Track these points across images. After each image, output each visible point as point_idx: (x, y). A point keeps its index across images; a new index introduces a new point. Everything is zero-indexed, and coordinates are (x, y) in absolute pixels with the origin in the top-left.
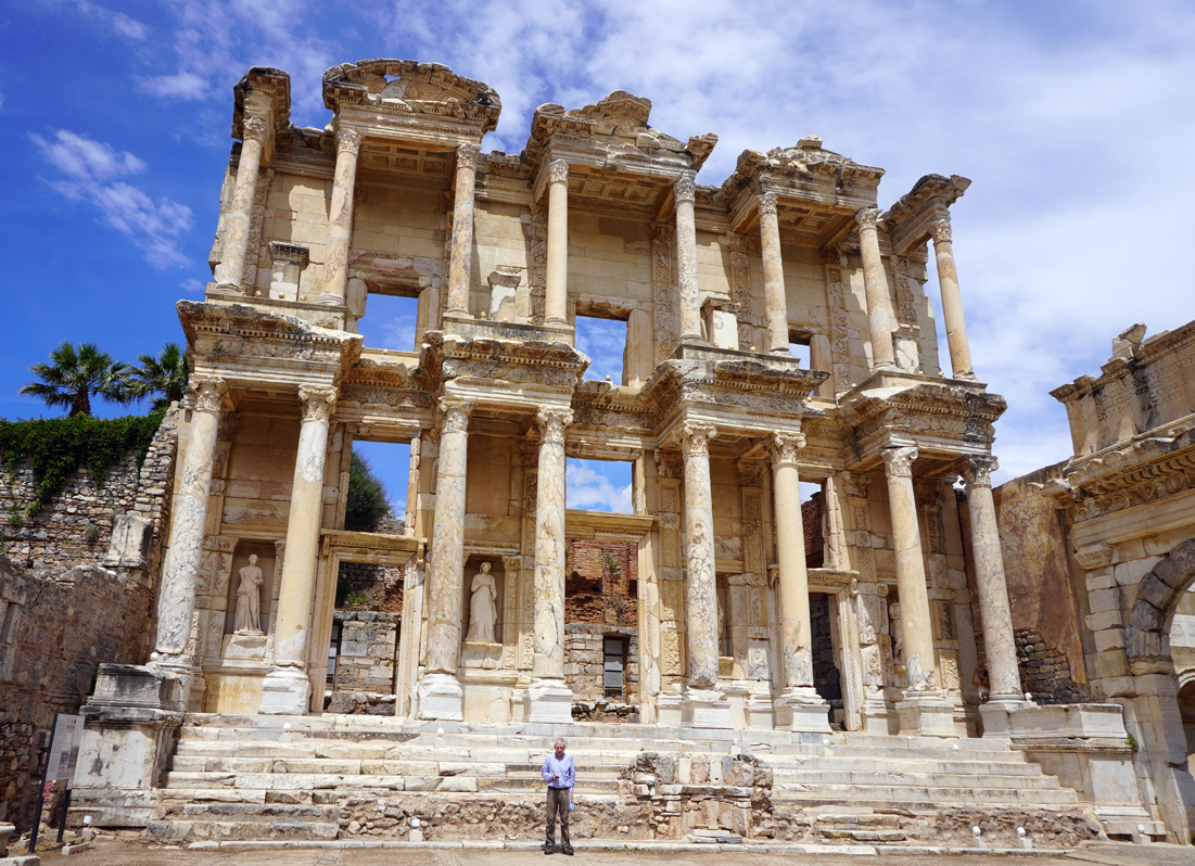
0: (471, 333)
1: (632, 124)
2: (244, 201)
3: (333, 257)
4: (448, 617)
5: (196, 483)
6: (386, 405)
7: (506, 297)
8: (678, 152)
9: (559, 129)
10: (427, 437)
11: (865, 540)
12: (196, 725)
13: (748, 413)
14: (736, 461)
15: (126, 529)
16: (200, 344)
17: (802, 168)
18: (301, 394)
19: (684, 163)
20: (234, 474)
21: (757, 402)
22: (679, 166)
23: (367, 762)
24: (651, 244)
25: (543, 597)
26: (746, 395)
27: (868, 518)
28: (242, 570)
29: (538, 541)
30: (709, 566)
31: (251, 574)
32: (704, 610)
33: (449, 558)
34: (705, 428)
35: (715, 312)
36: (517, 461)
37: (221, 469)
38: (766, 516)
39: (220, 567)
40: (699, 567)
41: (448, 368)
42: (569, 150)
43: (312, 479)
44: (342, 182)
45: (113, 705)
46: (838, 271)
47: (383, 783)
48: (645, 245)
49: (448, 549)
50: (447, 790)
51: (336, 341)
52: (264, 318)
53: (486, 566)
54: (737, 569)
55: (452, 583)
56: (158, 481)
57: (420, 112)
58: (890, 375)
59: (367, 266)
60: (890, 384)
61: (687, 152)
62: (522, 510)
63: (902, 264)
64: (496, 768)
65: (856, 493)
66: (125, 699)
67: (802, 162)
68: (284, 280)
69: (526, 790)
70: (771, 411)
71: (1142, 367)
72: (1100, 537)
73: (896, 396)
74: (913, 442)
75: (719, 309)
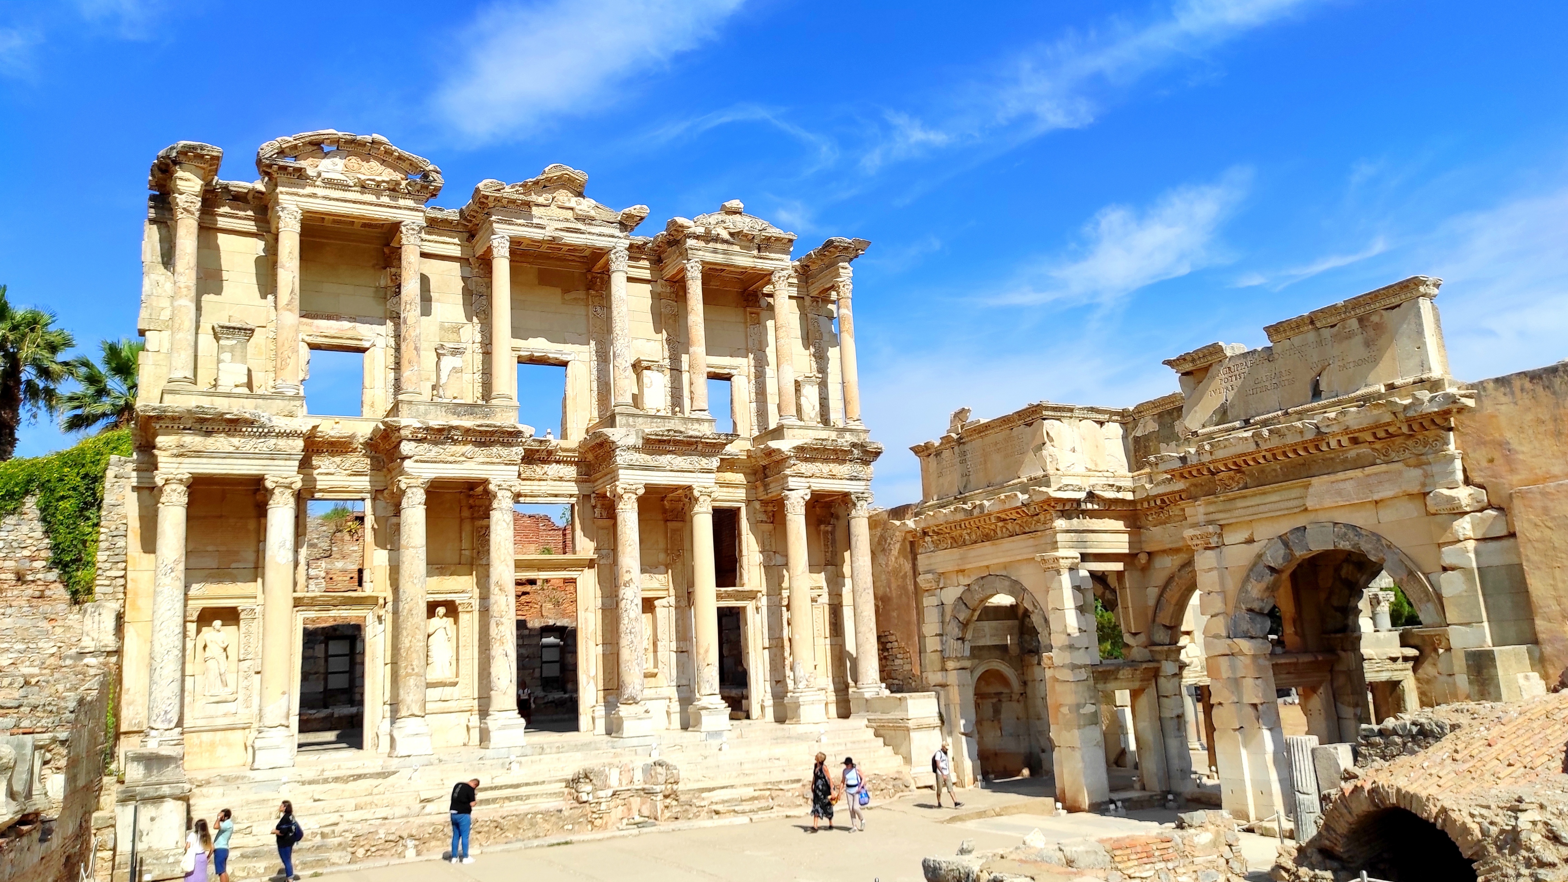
0: (426, 414)
1: (570, 195)
2: (187, 287)
3: (286, 344)
4: (416, 670)
5: (173, 574)
6: (338, 470)
7: (454, 368)
8: (612, 222)
9: (500, 204)
10: (379, 496)
11: (770, 560)
13: (671, 471)
14: (663, 499)
15: (97, 618)
16: (161, 440)
17: (725, 235)
18: (268, 484)
19: (618, 233)
21: (680, 461)
22: (613, 236)
23: (359, 800)
24: (588, 294)
25: (498, 644)
26: (669, 456)
27: (773, 541)
28: (207, 637)
29: (492, 597)
30: (637, 605)
31: (217, 639)
32: (632, 642)
33: (416, 620)
34: (634, 487)
35: (645, 371)
36: (466, 513)
38: (687, 546)
39: (186, 635)
40: (628, 607)
41: (406, 448)
42: (509, 224)
43: (284, 561)
44: (287, 265)
45: (144, 785)
46: (758, 314)
47: (377, 816)
48: (581, 294)
49: (414, 612)
50: (429, 814)
51: (299, 432)
52: (228, 416)
53: (441, 610)
54: (662, 594)
55: (419, 641)
57: (363, 187)
58: (791, 427)
59: (306, 328)
60: (791, 435)
61: (621, 223)
62: (473, 558)
63: (815, 303)
65: (765, 519)
66: (154, 779)
67: (725, 228)
68: (233, 360)
69: (492, 806)
70: (691, 467)
71: (964, 443)
72: (932, 567)
73: (794, 448)
74: (808, 485)
75: (648, 368)
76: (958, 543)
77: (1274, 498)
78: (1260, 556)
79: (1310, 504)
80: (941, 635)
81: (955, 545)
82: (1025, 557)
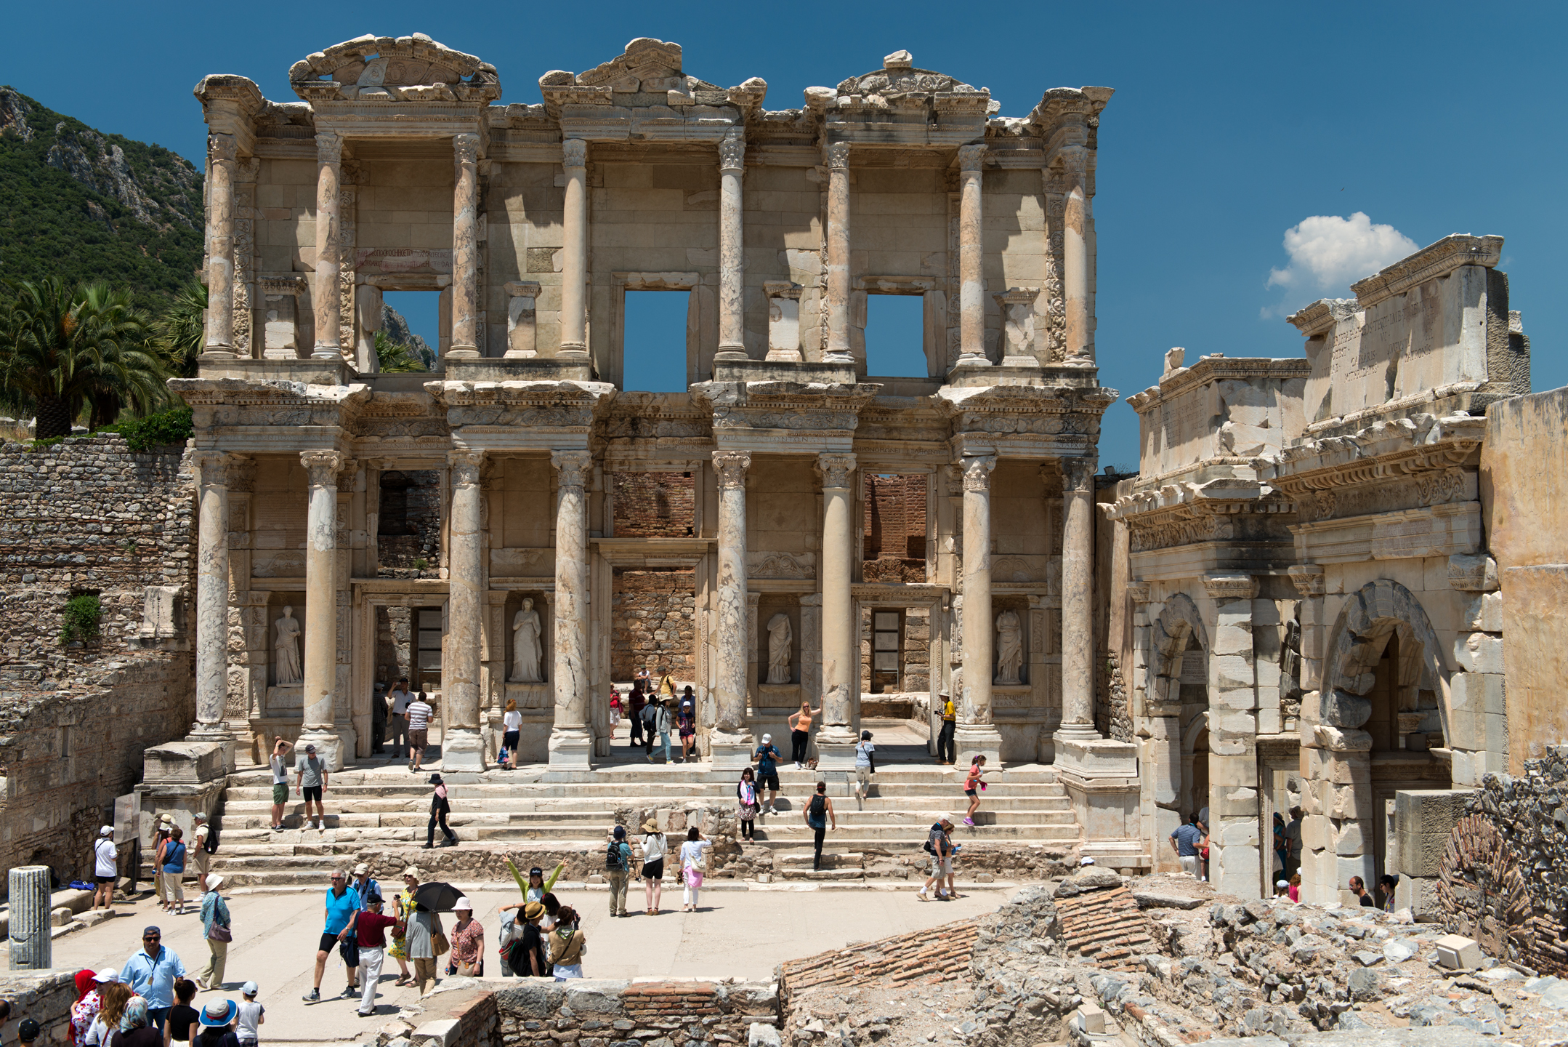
0: (474, 378)
1: (662, 75)
2: (222, 243)
4: (464, 676)
5: (213, 562)
6: (407, 438)
7: (524, 311)
8: (719, 106)
9: (568, 100)
12: (239, 785)
13: (789, 435)
15: (157, 601)
17: (883, 103)
18: (304, 462)
19: (727, 121)
20: (258, 525)
21: (800, 421)
22: (720, 124)
23: (386, 816)
25: (560, 650)
26: (786, 416)
28: (278, 622)
31: (286, 626)
34: (737, 458)
37: (244, 521)
39: (256, 621)
40: (726, 609)
41: (453, 417)
43: (323, 548)
45: (160, 783)
47: (396, 835)
48: (710, 196)
49: (462, 609)
51: (333, 401)
52: (256, 390)
53: (527, 604)
54: (809, 589)
56: (181, 544)
59: (374, 269)
60: (969, 382)
61: (729, 104)
63: (1057, 178)
64: (499, 817)
66: (169, 777)
67: (883, 95)
68: (279, 318)
70: (818, 430)
71: (1166, 402)
72: (1140, 573)
73: (969, 400)
74: (992, 449)
75: (776, 295)
76: (1156, 543)
77: (1350, 538)
78: (1343, 616)
79: (1374, 552)
80: (1145, 667)
81: (1154, 545)
82: (1196, 574)
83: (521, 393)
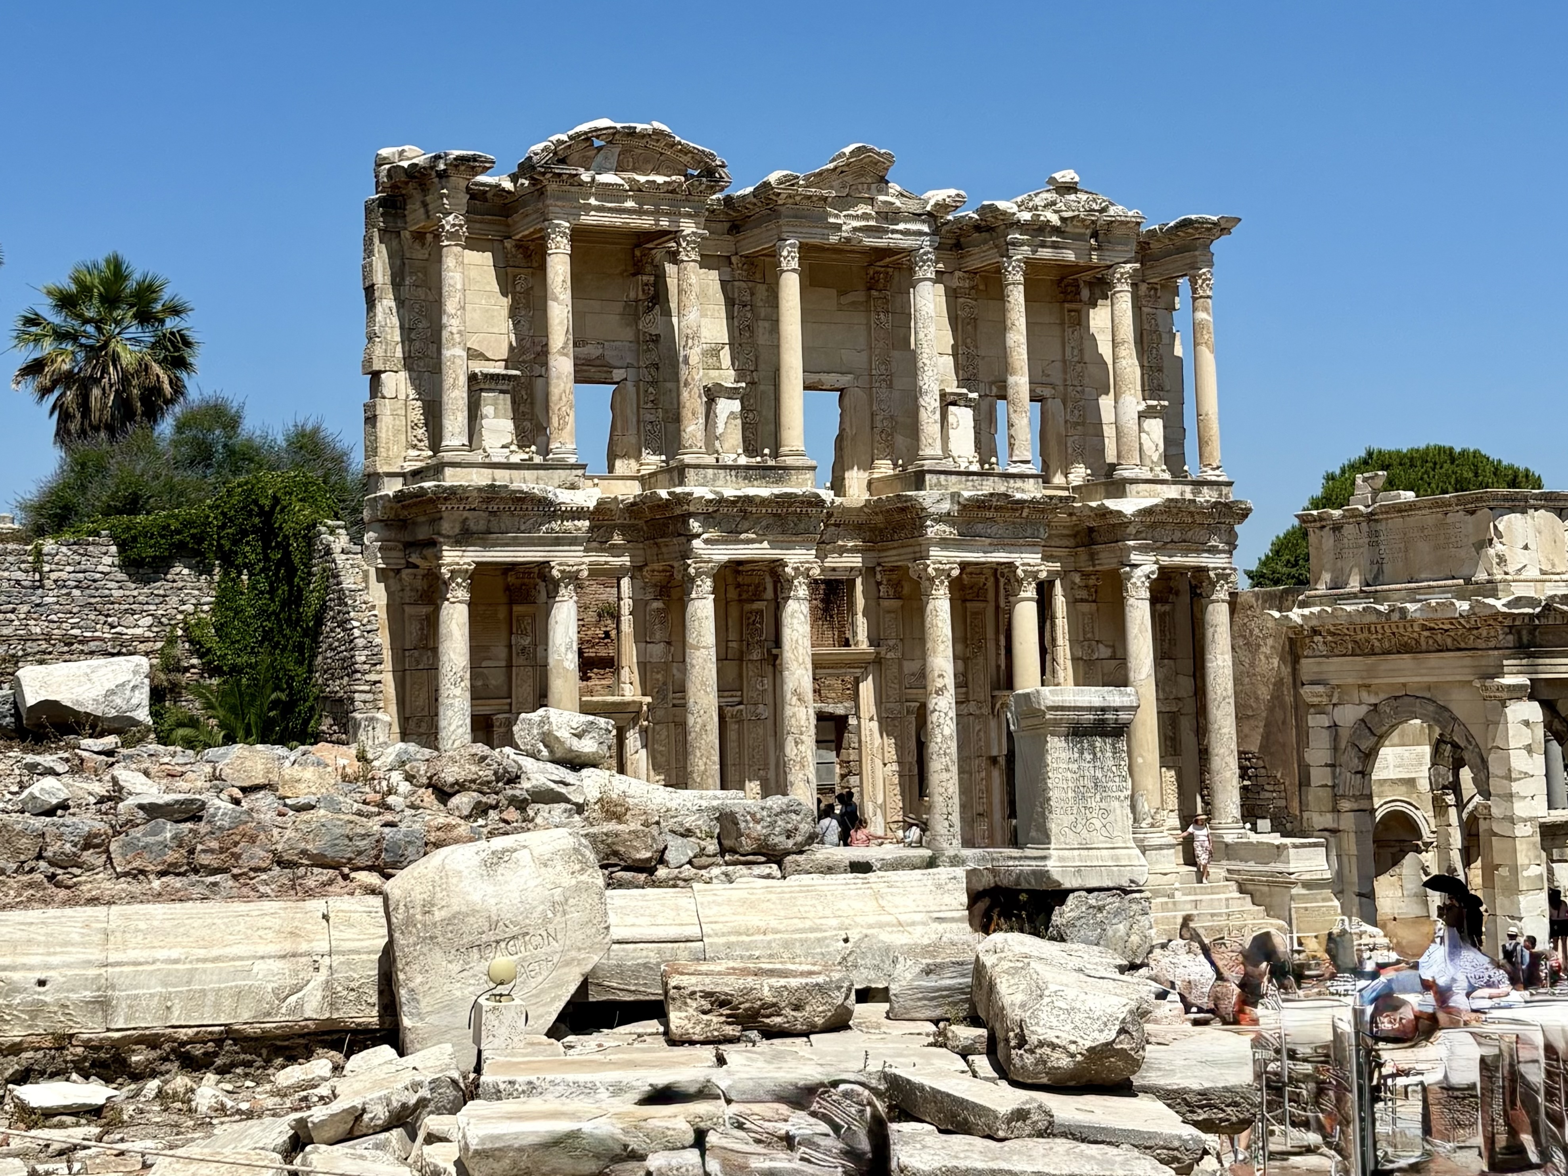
0: (714, 480)
5: (462, 684)
7: (732, 413)
8: (919, 215)
9: (792, 201)
10: (637, 574)
11: (1092, 652)
13: (989, 544)
15: (371, 733)
16: (446, 526)
17: (1055, 220)
18: (554, 572)
19: (925, 229)
22: (921, 234)
24: (869, 296)
25: (797, 768)
26: (989, 526)
27: (1097, 625)
30: (951, 719)
34: (948, 566)
35: (949, 409)
36: (732, 594)
37: (427, 638)
38: (991, 633)
40: (942, 721)
41: (695, 525)
42: (801, 226)
43: (573, 666)
44: (558, 294)
46: (1078, 310)
48: (859, 296)
51: (585, 509)
52: (519, 495)
57: (638, 190)
58: (1134, 481)
60: (1135, 493)
61: (929, 214)
62: (742, 652)
63: (1152, 292)
65: (1085, 596)
67: (1055, 212)
68: (496, 415)
70: (1013, 539)
71: (1376, 521)
72: (1323, 677)
73: (1140, 511)
74: (1156, 559)
75: (954, 404)
76: (1361, 650)
80: (1333, 766)
81: (1358, 651)
82: (1458, 678)
83: (764, 502)
